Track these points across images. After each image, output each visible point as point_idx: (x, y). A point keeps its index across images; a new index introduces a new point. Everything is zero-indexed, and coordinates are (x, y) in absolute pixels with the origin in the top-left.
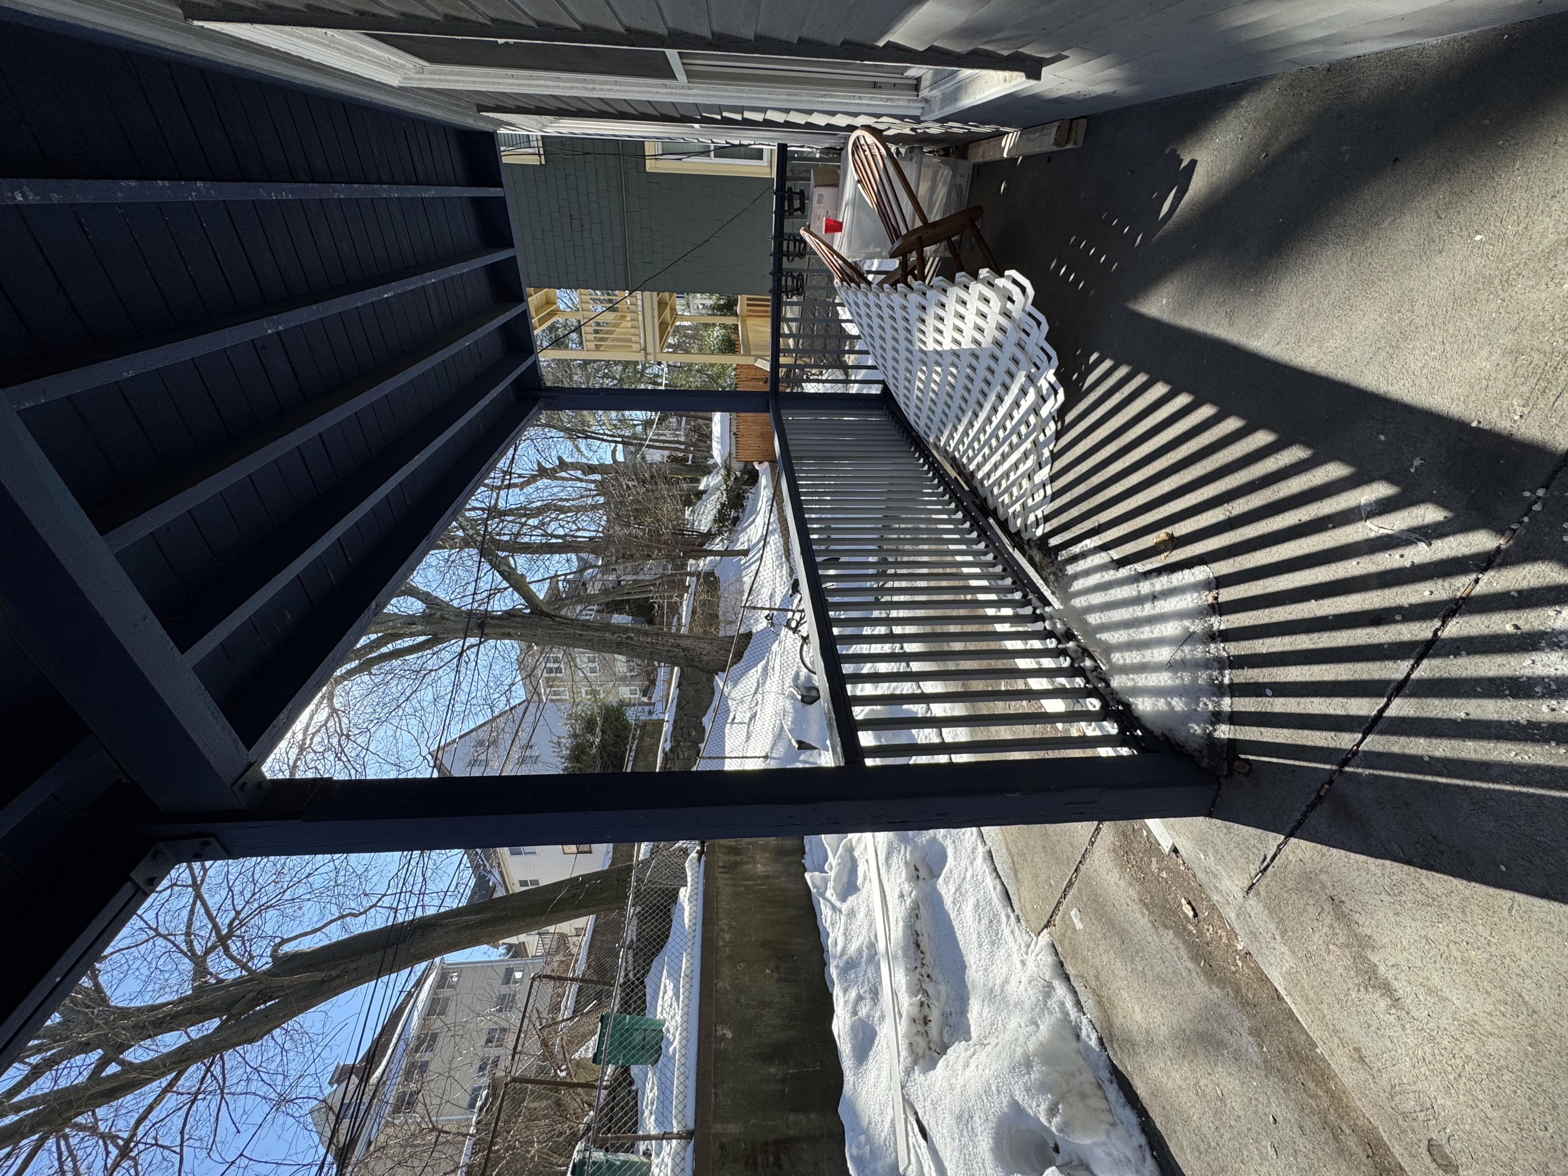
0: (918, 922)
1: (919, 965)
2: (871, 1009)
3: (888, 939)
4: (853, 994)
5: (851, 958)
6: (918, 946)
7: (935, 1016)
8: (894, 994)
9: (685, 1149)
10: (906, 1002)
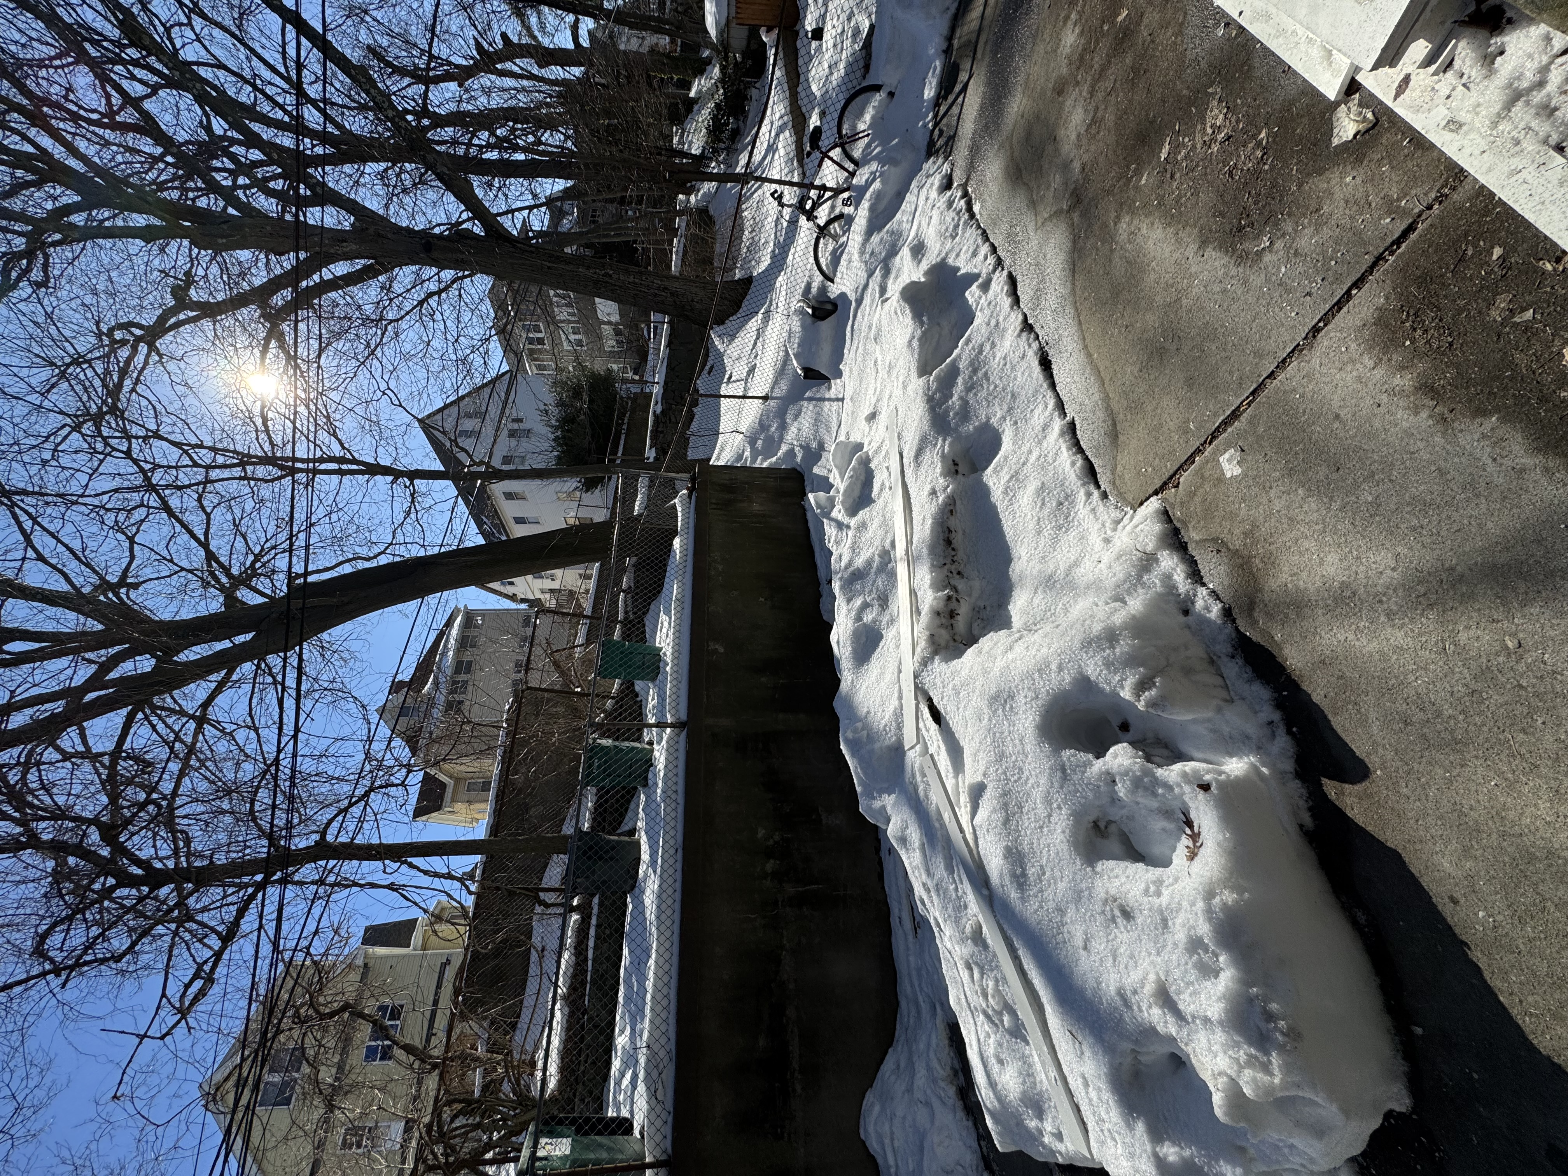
0: (952, 518)
1: (948, 561)
2: (878, 615)
3: (909, 542)
4: (858, 602)
5: (858, 569)
6: (949, 542)
7: (964, 610)
8: (913, 593)
9: (678, 735)
10: (928, 598)
